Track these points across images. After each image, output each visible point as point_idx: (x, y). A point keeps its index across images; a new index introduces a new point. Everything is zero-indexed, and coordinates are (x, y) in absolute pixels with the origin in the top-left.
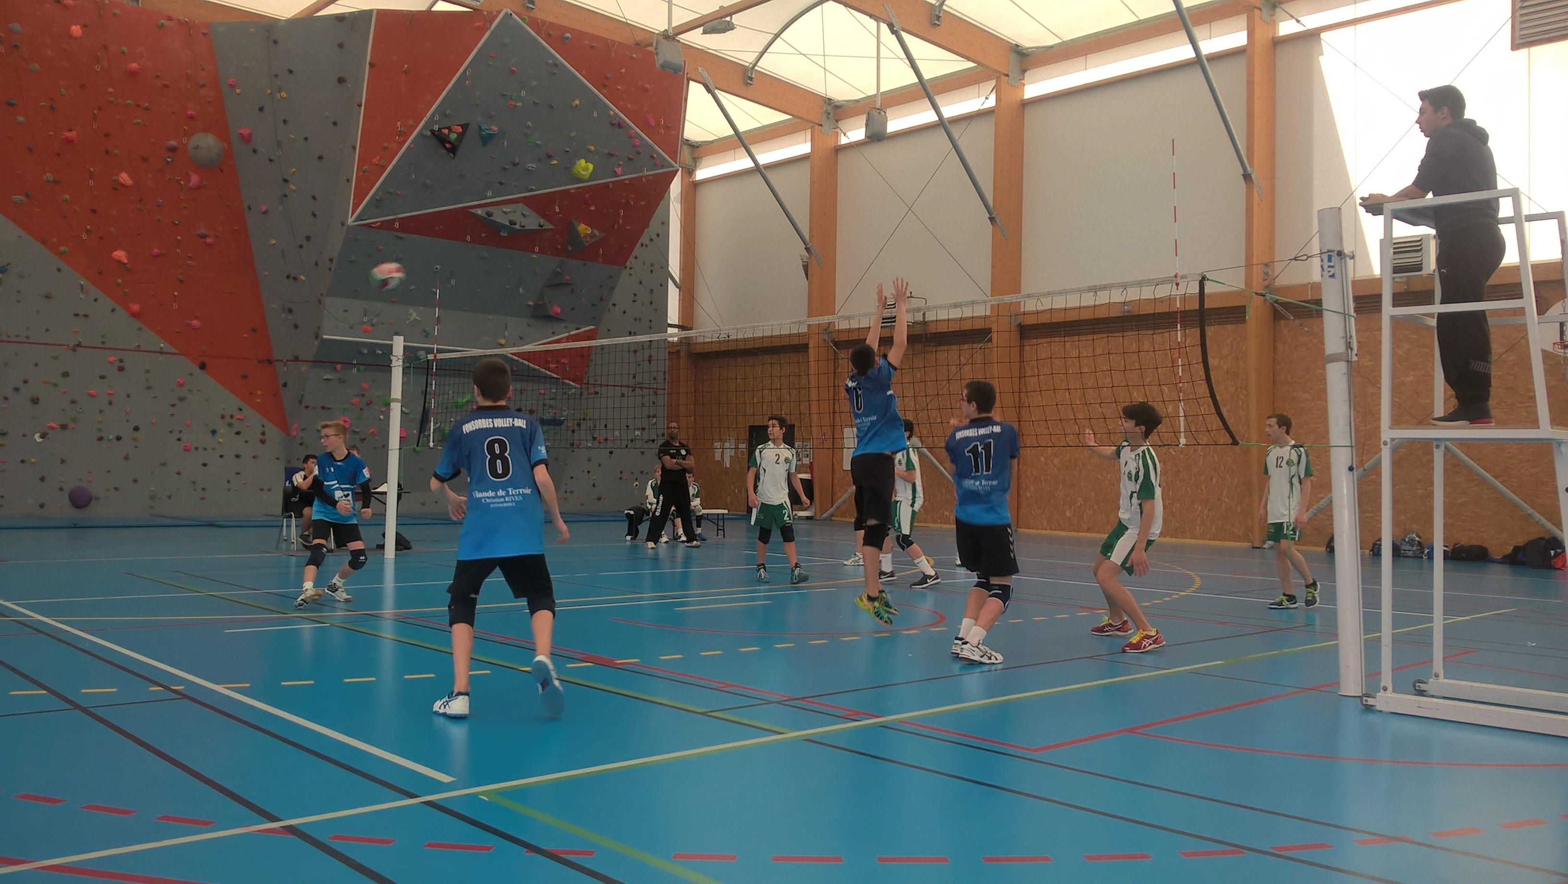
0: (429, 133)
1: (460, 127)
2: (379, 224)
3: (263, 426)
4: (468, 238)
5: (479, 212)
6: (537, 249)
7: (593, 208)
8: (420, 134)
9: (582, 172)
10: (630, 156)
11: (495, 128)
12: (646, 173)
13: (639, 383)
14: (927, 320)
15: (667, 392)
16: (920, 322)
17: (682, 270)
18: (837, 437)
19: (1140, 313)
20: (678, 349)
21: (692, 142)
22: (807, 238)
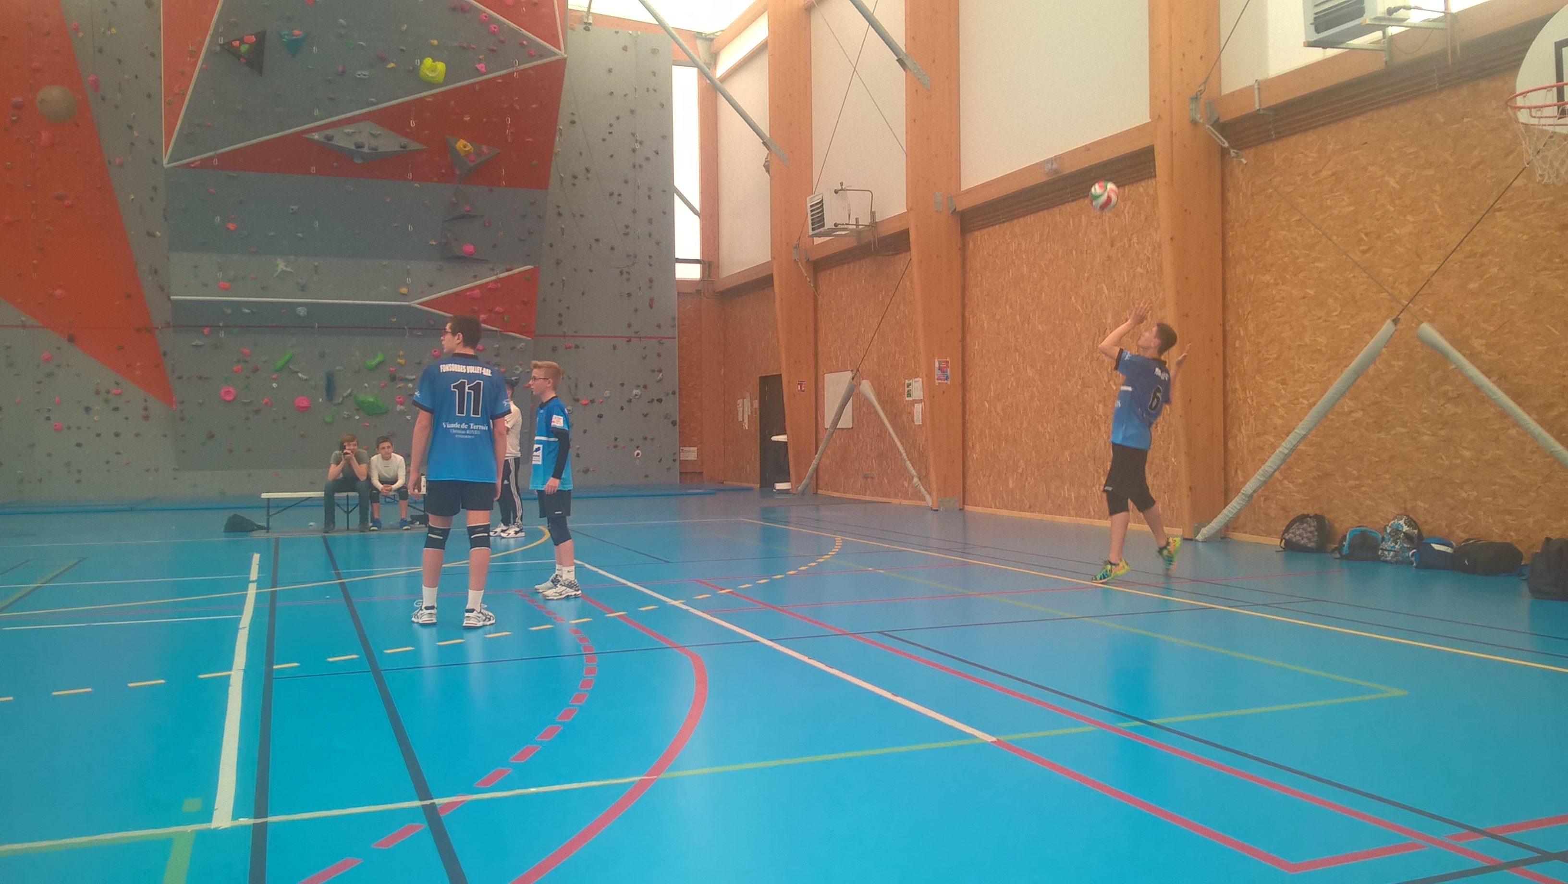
0: (218, 48)
1: (253, 36)
2: (199, 162)
3: (146, 401)
4: (313, 169)
5: (316, 136)
6: (410, 176)
7: (467, 118)
8: (209, 49)
9: (431, 75)
10: (495, 48)
11: (297, 32)
12: (522, 67)
13: (636, 333)
14: (877, 220)
15: (679, 341)
16: (868, 224)
17: (702, 193)
18: (820, 385)
19: (1065, 173)
20: (698, 288)
21: (706, 35)
22: (765, 129)
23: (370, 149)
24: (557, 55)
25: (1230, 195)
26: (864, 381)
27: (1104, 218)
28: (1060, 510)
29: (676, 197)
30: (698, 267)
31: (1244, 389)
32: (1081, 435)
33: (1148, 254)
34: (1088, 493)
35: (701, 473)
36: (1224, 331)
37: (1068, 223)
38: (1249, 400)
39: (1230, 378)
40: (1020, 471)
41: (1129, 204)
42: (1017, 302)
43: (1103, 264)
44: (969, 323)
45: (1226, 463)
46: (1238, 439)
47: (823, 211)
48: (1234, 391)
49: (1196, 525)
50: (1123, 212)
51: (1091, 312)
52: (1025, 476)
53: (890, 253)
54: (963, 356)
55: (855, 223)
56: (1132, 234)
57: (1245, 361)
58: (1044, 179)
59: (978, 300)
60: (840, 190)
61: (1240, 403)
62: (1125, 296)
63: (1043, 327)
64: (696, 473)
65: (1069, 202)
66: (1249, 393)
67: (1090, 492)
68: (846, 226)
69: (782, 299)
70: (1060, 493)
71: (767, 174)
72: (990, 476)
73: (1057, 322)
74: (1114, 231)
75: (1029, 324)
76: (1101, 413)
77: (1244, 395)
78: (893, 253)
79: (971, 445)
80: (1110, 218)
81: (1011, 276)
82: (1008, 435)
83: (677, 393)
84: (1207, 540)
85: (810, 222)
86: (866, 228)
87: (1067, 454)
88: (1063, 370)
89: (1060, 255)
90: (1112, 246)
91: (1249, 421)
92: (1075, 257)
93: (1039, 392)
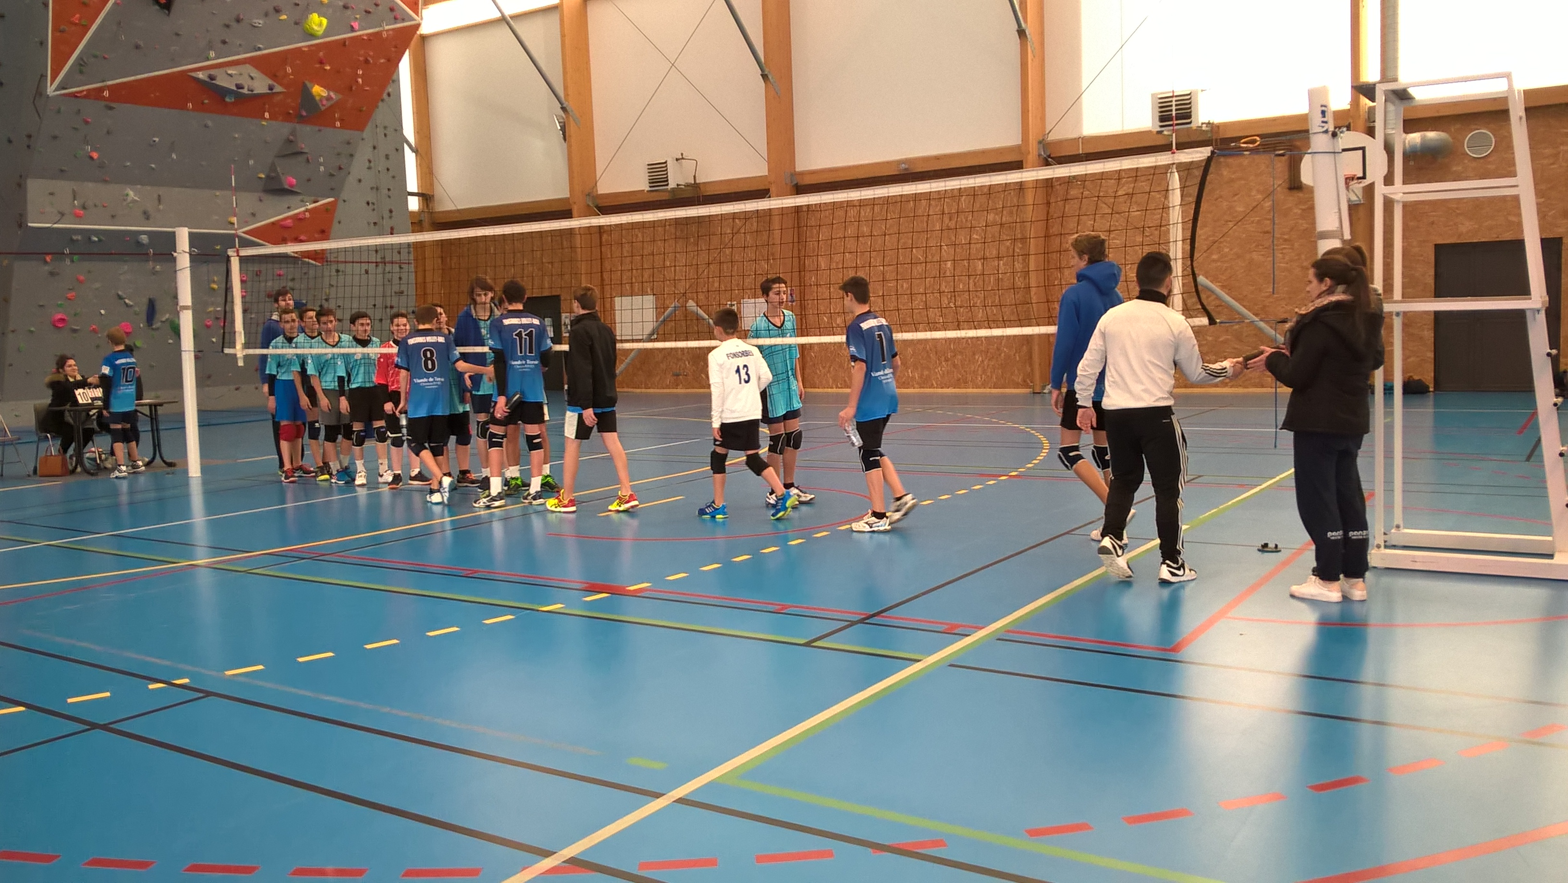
4: (190, 105)
5: (201, 75)
6: (267, 115)
7: (328, 68)
9: (316, 28)
10: (368, 9)
12: (387, 28)
14: (698, 182)
15: (413, 266)
16: (690, 184)
17: (417, 133)
18: (608, 305)
19: (916, 171)
20: (421, 218)
22: (561, 97)
23: (249, 90)
24: (415, 20)
26: (690, 302)
29: (404, 142)
30: (419, 200)
36: (1047, 275)
39: (1050, 302)
47: (666, 172)
51: (932, 260)
54: (800, 285)
58: (895, 173)
60: (680, 158)
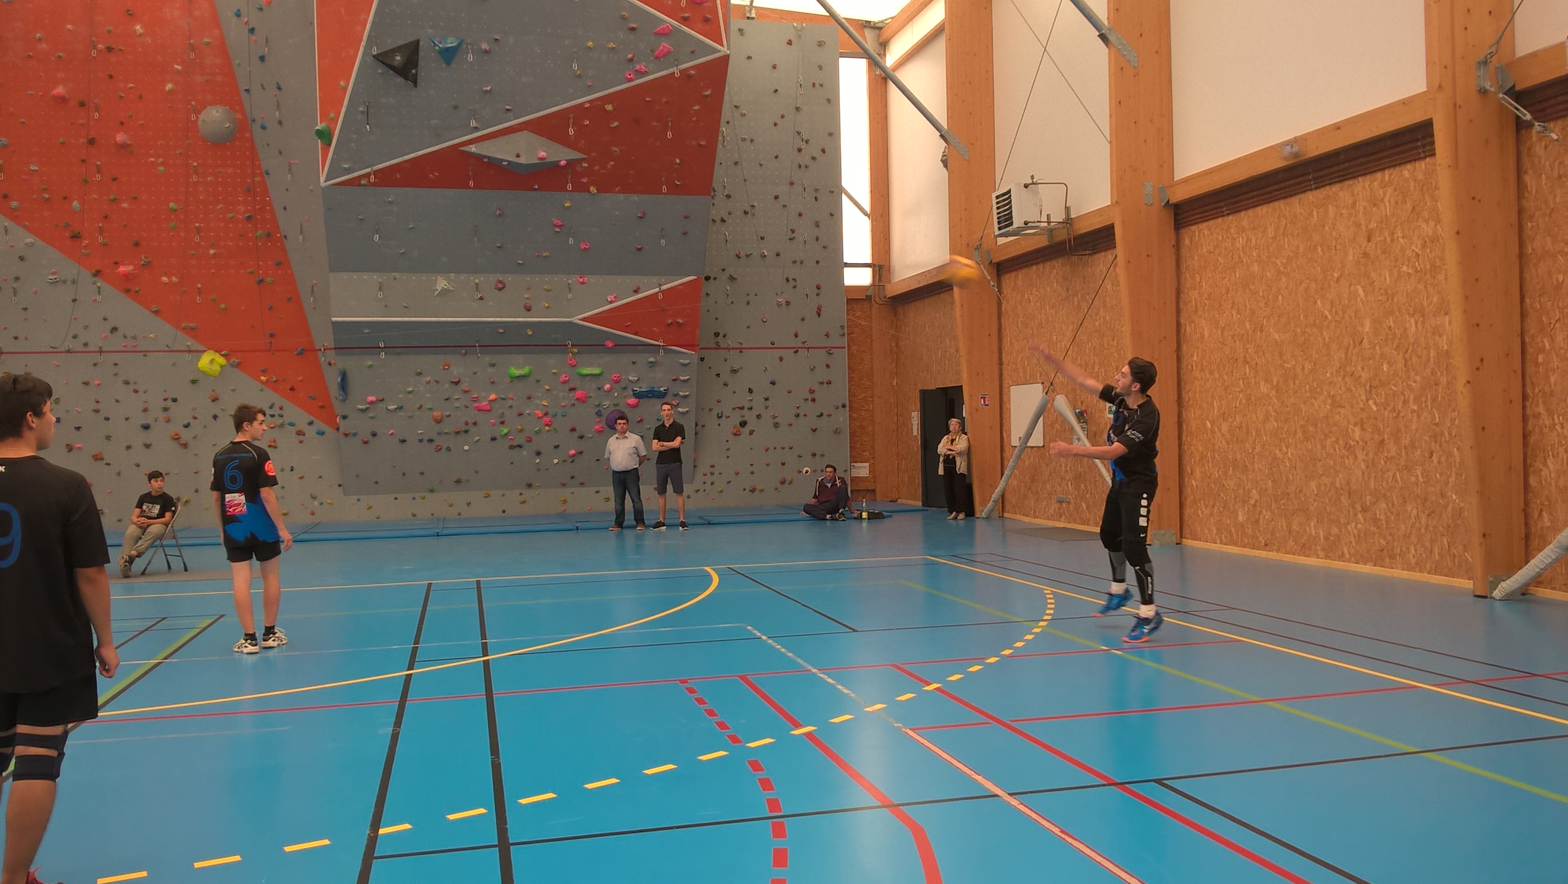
0: (371, 60)
2: (356, 180)
5: (473, 149)
6: (569, 187)
8: (363, 61)
12: (683, 66)
13: (804, 343)
14: (1072, 217)
15: (848, 351)
16: (1062, 221)
17: (871, 192)
18: (1005, 399)
19: (1306, 157)
20: (869, 293)
21: (875, 23)
22: (943, 122)
23: (527, 159)
24: (720, 51)
25: (1528, 179)
26: (1058, 396)
27: (1357, 208)
28: (1305, 549)
29: (845, 199)
30: (868, 271)
31: (1551, 414)
32: (1332, 463)
33: (1417, 250)
34: (1341, 532)
35: (874, 491)
36: (1523, 344)
37: (1311, 214)
38: (1558, 427)
39: (1530, 400)
40: (1252, 502)
41: (1390, 191)
42: (1246, 306)
43: (1358, 262)
44: (1185, 330)
45: (1526, 504)
46: (1543, 473)
47: (1011, 207)
48: (1537, 416)
49: (1491, 579)
50: (1382, 200)
51: (1343, 318)
52: (1259, 509)
53: (1088, 252)
54: (1179, 369)
55: (1046, 220)
56: (1395, 227)
57: (1552, 380)
58: (1280, 164)
59: (1196, 304)
60: (1031, 184)
61: (1546, 430)
62: (1388, 300)
63: (1279, 336)
64: (868, 491)
65: (1311, 190)
66: (1559, 419)
67: (1343, 530)
68: (1038, 224)
69: (962, 306)
70: (1305, 530)
71: (945, 169)
72: (1214, 506)
73: (1299, 330)
74: (1372, 224)
75: (1261, 331)
76: (1358, 439)
77: (1551, 422)
78: (1091, 252)
79: (1189, 470)
80: (1365, 207)
81: (1237, 276)
82: (1236, 460)
83: (848, 406)
84: (1509, 598)
85: (996, 221)
86: (1061, 226)
87: (1313, 485)
88: (1307, 386)
89: (1301, 251)
90: (1369, 241)
91: (1558, 453)
92: (1321, 254)
93: (1275, 411)
